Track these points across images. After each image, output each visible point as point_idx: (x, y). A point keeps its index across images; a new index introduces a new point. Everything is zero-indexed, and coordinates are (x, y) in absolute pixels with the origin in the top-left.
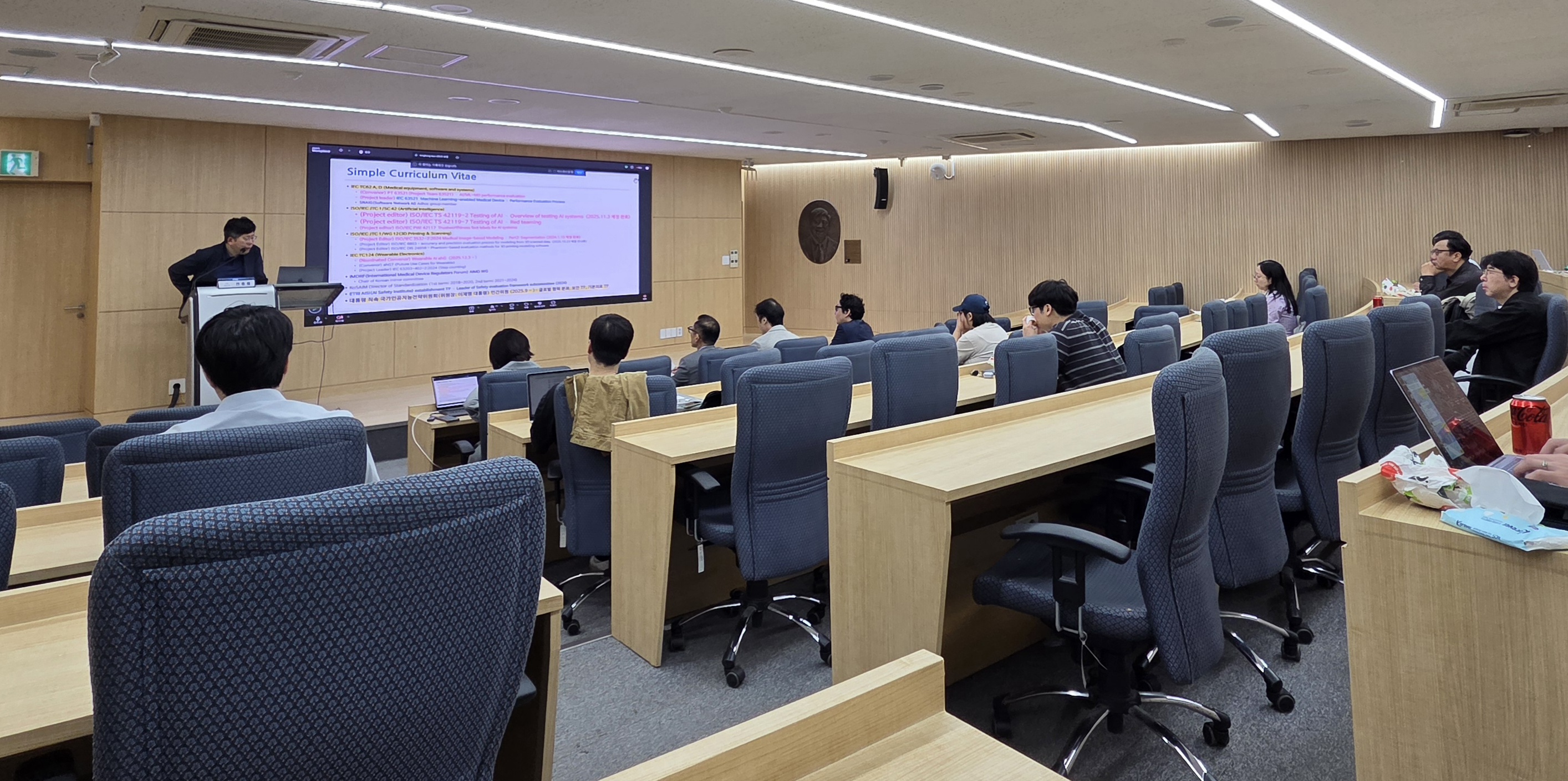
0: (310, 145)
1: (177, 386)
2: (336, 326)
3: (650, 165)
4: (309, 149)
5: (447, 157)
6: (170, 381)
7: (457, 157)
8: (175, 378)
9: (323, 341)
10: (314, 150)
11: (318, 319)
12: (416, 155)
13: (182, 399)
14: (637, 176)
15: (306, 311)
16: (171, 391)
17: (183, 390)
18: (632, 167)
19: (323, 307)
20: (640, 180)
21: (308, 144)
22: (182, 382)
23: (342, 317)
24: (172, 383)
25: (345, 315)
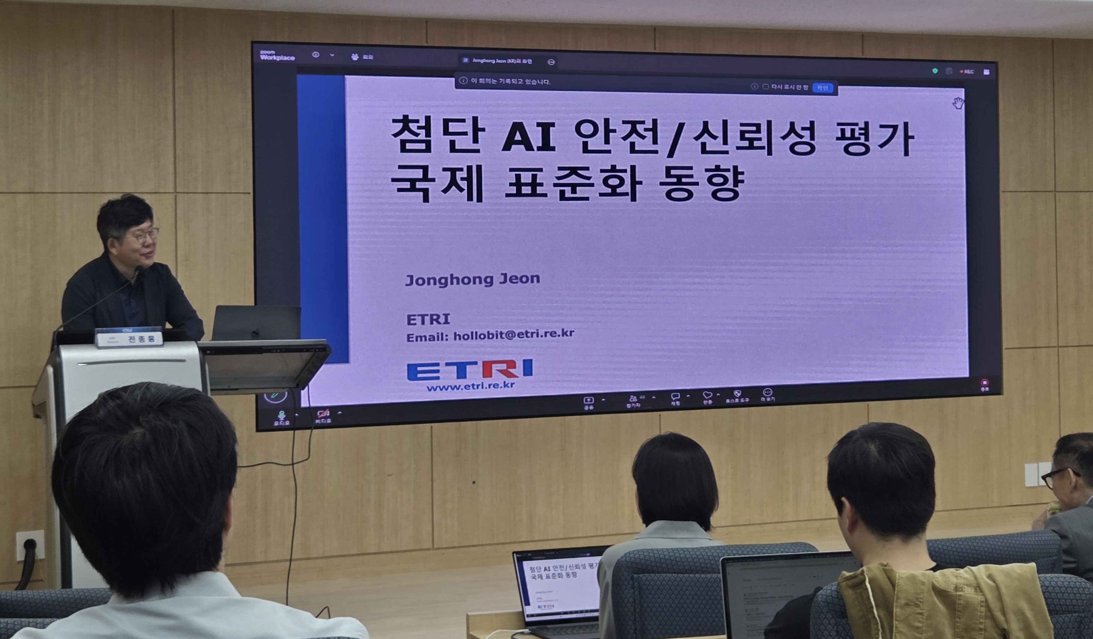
0: (256, 45)
1: (30, 545)
2: (315, 431)
3: (993, 65)
4: (254, 55)
5: (530, 61)
6: (18, 534)
7: (551, 62)
8: (27, 528)
9: (293, 464)
10: (265, 56)
11: (282, 415)
12: (466, 60)
13: (39, 573)
14: (961, 93)
15: (258, 399)
16: (20, 555)
17: (40, 552)
18: (949, 70)
19: (291, 390)
20: (967, 101)
21: (253, 43)
22: (39, 536)
23: (327, 413)
24: (21, 537)
25: (333, 409)
